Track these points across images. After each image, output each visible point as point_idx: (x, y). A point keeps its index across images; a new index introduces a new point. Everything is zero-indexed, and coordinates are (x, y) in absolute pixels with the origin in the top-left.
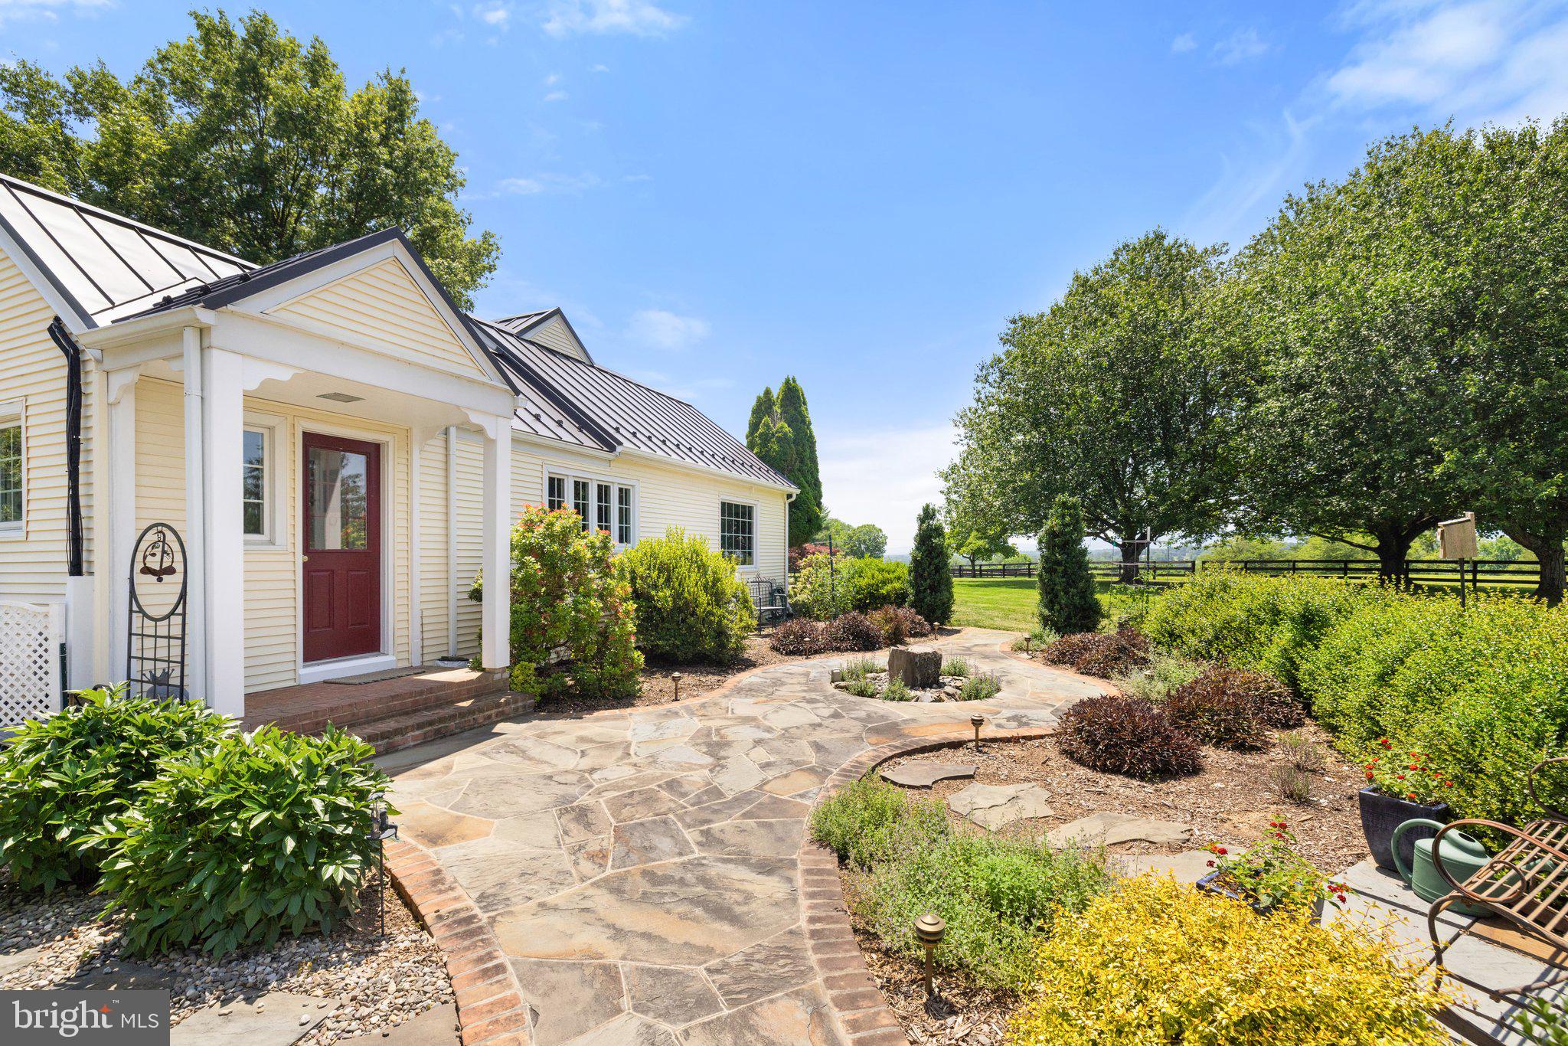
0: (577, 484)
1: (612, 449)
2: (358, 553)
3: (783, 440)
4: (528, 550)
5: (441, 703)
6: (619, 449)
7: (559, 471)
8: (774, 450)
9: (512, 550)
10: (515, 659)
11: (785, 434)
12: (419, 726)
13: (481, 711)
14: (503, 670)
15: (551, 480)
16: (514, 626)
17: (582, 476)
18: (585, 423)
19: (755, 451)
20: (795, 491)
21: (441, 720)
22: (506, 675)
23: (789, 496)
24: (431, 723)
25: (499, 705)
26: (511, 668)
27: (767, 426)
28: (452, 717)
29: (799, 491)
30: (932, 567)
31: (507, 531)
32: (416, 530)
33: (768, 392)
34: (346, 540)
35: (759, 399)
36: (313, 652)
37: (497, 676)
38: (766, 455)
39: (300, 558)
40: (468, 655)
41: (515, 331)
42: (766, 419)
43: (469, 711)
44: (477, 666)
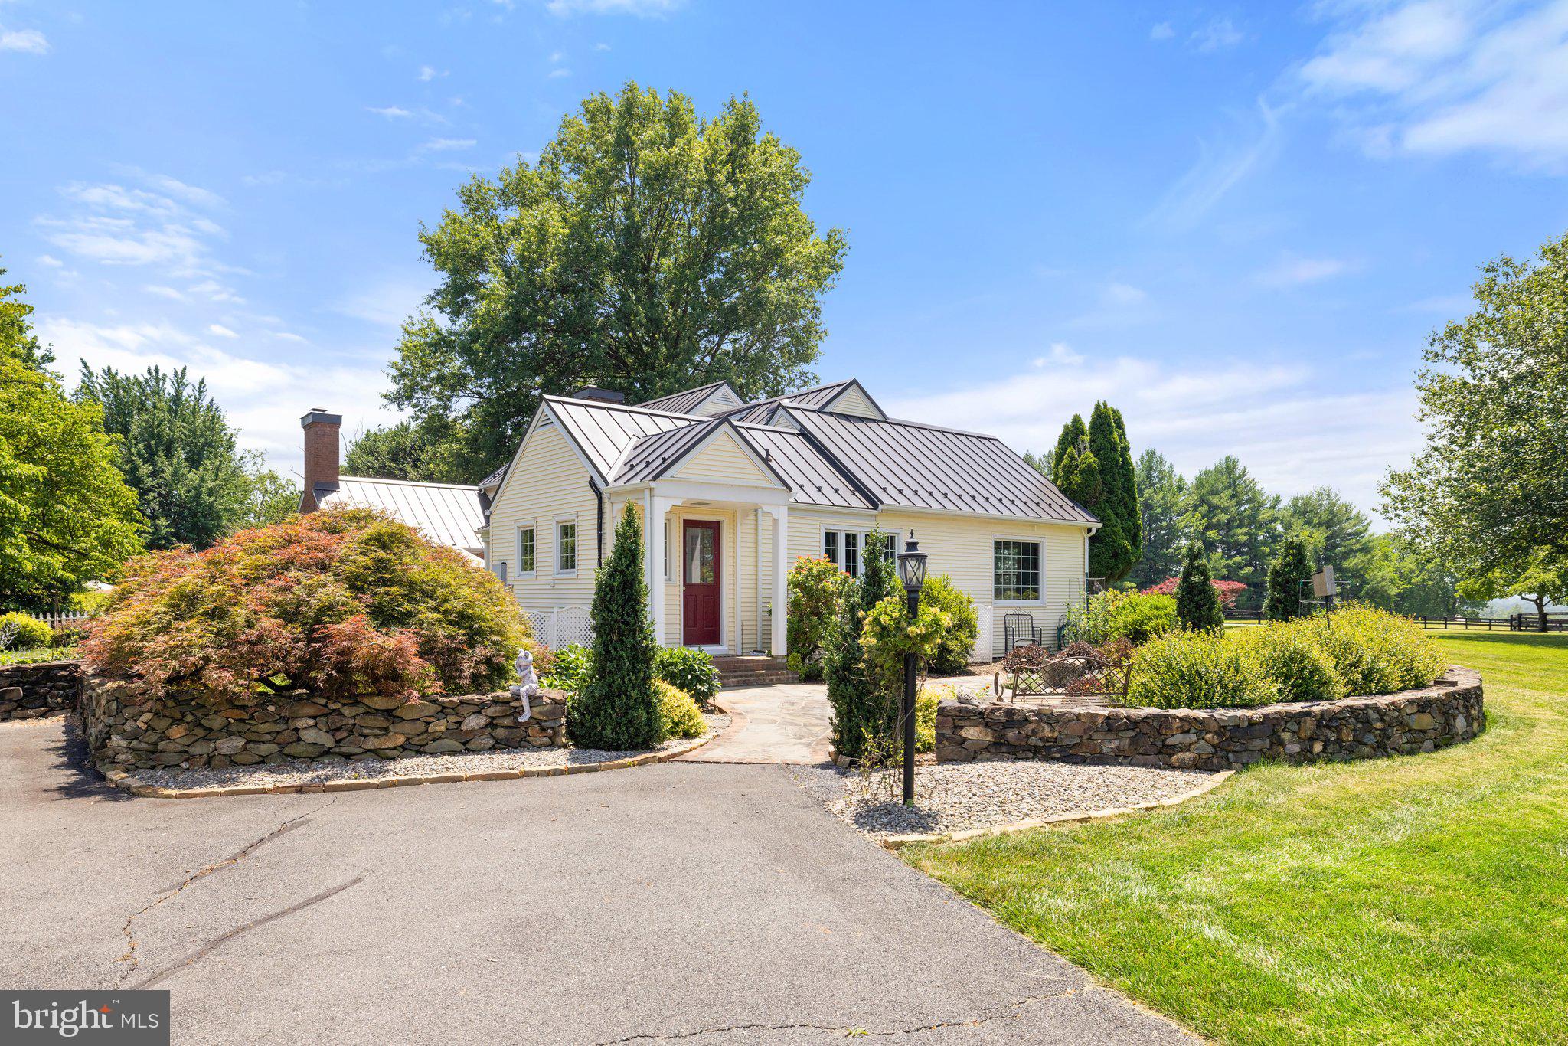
0: (848, 536)
1: (876, 507)
2: (709, 586)
3: (1088, 471)
4: (797, 585)
5: (747, 669)
6: (881, 507)
7: (832, 528)
8: (1076, 483)
9: (789, 585)
10: (790, 651)
11: (1089, 465)
12: (736, 677)
13: (767, 675)
14: (783, 657)
15: (827, 534)
16: (789, 631)
17: (851, 530)
18: (858, 487)
19: (1058, 484)
20: (1095, 525)
21: (746, 676)
22: (785, 660)
23: (1090, 530)
24: (741, 676)
25: (777, 674)
26: (788, 656)
27: (1072, 458)
28: (751, 676)
29: (1100, 525)
30: (1193, 605)
31: (785, 574)
32: (739, 572)
33: (1077, 420)
34: (703, 578)
35: (1066, 427)
36: (688, 640)
37: (779, 660)
38: (1067, 489)
39: (682, 588)
40: (764, 648)
41: (817, 407)
42: (1071, 449)
43: (762, 674)
44: (769, 654)
